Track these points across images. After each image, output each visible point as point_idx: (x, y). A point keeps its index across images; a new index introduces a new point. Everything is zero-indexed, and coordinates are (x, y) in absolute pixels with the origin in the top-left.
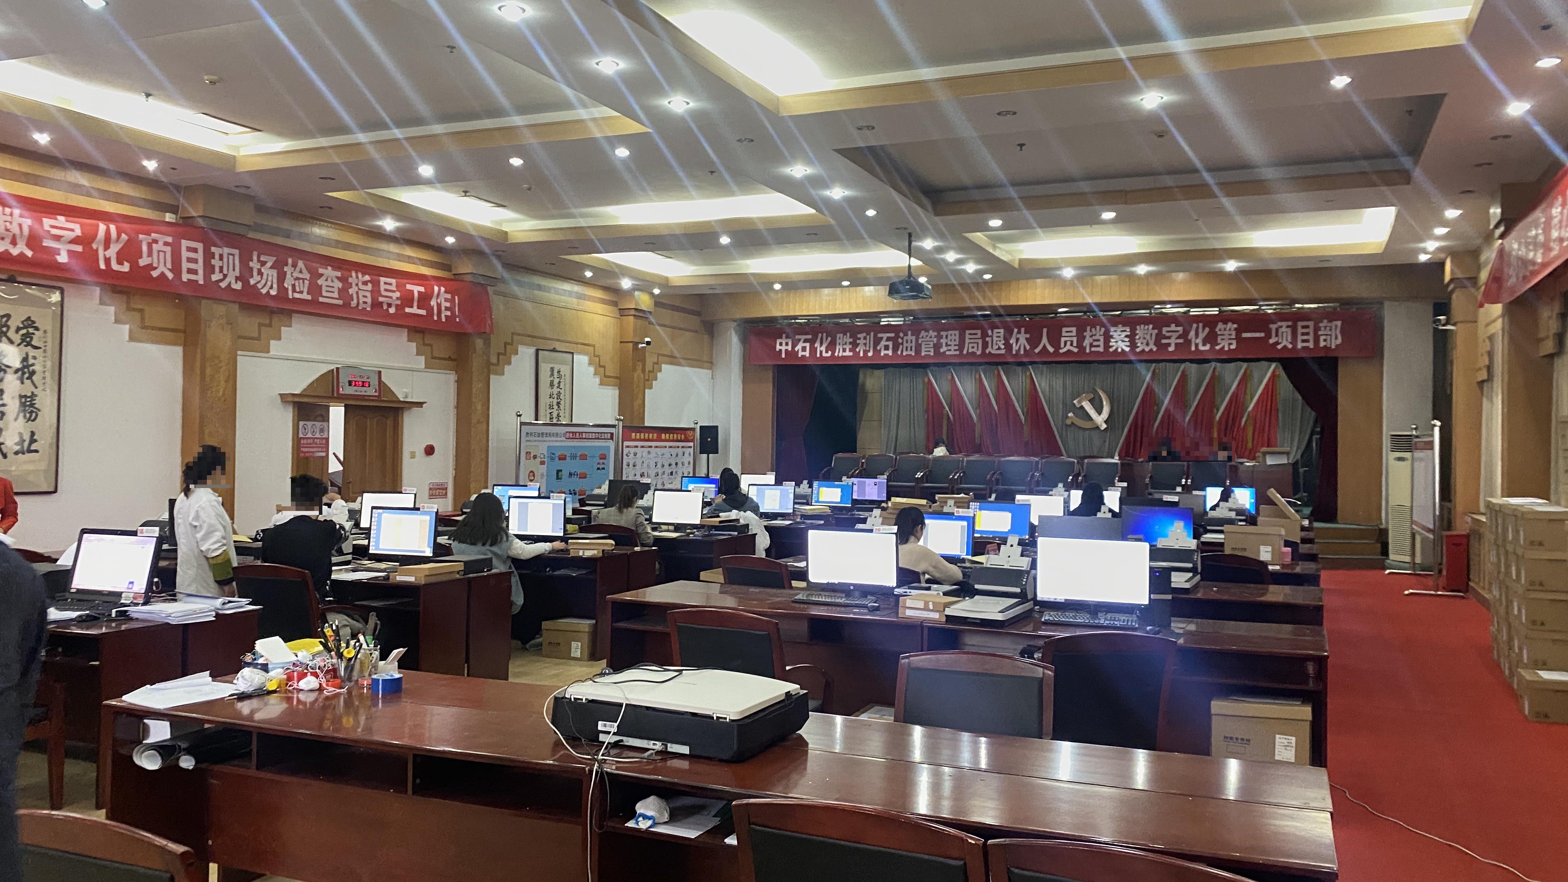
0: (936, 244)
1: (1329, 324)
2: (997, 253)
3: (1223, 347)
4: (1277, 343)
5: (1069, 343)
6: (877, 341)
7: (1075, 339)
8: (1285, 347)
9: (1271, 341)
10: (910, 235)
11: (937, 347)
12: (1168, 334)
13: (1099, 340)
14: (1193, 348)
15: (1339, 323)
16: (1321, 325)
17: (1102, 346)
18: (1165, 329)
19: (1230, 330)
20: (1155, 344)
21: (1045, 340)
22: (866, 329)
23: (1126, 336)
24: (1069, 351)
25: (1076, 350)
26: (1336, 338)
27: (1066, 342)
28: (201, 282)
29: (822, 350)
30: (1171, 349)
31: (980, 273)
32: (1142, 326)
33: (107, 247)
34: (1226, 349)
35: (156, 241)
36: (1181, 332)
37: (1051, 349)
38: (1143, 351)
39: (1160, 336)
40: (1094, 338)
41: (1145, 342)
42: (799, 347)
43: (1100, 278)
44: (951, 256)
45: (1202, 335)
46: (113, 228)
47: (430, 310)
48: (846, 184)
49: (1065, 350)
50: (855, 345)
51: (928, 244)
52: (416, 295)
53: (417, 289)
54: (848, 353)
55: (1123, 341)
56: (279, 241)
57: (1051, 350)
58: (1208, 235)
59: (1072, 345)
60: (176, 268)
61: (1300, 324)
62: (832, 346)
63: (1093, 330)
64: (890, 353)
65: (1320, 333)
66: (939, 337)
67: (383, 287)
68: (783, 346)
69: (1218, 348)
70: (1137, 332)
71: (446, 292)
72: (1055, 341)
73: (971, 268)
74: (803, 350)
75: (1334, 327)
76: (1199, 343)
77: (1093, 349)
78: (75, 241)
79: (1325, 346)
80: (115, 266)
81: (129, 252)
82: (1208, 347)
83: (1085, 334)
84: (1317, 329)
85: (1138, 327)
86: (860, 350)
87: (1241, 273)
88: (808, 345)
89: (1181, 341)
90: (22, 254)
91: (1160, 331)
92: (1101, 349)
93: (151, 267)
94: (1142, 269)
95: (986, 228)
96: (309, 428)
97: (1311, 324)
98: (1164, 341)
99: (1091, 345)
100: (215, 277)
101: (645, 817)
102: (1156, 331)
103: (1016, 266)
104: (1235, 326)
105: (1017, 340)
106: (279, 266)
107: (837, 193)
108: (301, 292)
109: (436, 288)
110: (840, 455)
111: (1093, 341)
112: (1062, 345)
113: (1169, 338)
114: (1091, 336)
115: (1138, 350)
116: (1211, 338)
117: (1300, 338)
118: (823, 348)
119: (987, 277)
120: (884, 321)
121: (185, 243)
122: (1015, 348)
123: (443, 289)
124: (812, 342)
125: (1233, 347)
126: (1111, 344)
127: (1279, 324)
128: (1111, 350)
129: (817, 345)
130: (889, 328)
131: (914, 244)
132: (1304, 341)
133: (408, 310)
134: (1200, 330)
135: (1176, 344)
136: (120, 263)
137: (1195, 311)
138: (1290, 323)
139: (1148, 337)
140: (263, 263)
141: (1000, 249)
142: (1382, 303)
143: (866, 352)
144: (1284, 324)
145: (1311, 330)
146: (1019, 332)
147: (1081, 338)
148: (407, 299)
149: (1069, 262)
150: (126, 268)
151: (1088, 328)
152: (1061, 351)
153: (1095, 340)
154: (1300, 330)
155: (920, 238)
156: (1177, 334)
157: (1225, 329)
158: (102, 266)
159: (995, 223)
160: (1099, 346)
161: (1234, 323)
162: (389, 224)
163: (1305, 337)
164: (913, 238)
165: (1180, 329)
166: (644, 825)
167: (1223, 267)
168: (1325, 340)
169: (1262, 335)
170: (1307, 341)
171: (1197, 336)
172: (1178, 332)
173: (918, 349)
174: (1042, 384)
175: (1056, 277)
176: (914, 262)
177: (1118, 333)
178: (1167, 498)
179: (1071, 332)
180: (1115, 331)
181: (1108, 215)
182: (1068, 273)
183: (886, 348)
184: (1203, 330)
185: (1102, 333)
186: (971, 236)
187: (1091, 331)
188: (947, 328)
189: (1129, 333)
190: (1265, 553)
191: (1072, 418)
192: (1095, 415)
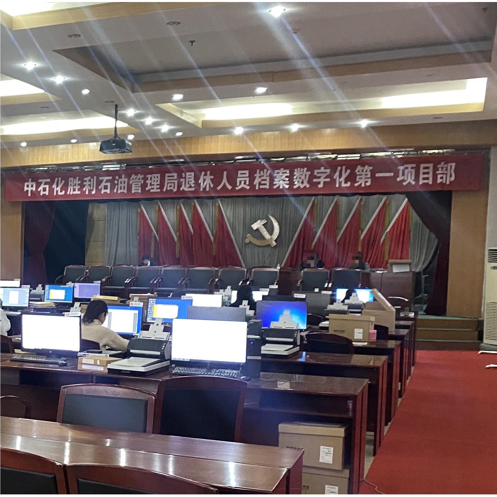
1: (445, 166)
3: (361, 184)
4: (403, 181)
5: (243, 182)
6: (99, 182)
7: (247, 179)
8: (409, 183)
9: (399, 179)
11: (144, 186)
12: (318, 175)
13: (265, 180)
14: (337, 186)
15: (453, 165)
16: (439, 166)
17: (268, 184)
18: (316, 171)
19: (367, 171)
20: (308, 183)
21: (225, 180)
22: (91, 174)
24: (243, 188)
25: (248, 188)
26: (451, 176)
27: (240, 182)
29: (58, 190)
30: (321, 186)
31: (173, 132)
32: (299, 169)
34: (363, 185)
36: (329, 173)
37: (229, 187)
38: (299, 188)
39: (312, 177)
40: (262, 178)
41: (301, 181)
42: (41, 188)
45: (344, 175)
49: (240, 187)
50: (82, 186)
54: (77, 192)
55: (284, 181)
59: (245, 183)
61: (422, 166)
62: (65, 187)
63: (262, 172)
64: (108, 191)
65: (438, 172)
66: (145, 179)
68: (29, 187)
69: (356, 184)
70: (295, 173)
72: (233, 181)
73: (165, 128)
74: (44, 190)
75: (449, 168)
76: (342, 182)
79: (441, 183)
82: (349, 184)
83: (255, 175)
84: (435, 169)
85: (296, 170)
86: (86, 189)
87: (372, 128)
88: (47, 187)
89: (328, 180)
91: (313, 173)
92: (266, 187)
94: (295, 127)
97: (431, 165)
98: (315, 180)
99: (260, 184)
102: (309, 173)
103: (200, 126)
104: (371, 168)
105: (204, 180)
110: (70, 266)
112: (238, 184)
113: (319, 177)
114: (260, 177)
115: (295, 187)
116: (352, 178)
117: (422, 176)
118: (59, 189)
119: (179, 134)
120: (105, 168)
122: (202, 186)
124: (51, 184)
125: (368, 184)
126: (275, 183)
127: (406, 166)
129: (54, 186)
130: (108, 173)
132: (424, 179)
134: (344, 172)
135: (324, 183)
137: (341, 157)
138: (414, 165)
139: (303, 177)
142: (490, 149)
143: (90, 191)
144: (409, 166)
145: (431, 170)
146: (205, 175)
147: (252, 179)
151: (258, 171)
152: (237, 188)
153: (262, 180)
154: (422, 170)
156: (325, 175)
157: (363, 171)
160: (265, 184)
161: (369, 166)
163: (426, 176)
165: (328, 171)
167: (358, 125)
168: (441, 178)
169: (392, 175)
170: (427, 179)
171: (340, 176)
172: (326, 173)
173: (129, 188)
174: (227, 212)
175: (230, 133)
176: (121, 125)
177: (281, 174)
178: (297, 296)
179: (245, 174)
180: (278, 173)
181: (260, 90)
182: (239, 131)
183: (106, 187)
184: (346, 171)
185: (268, 174)
186: (163, 106)
187: (260, 173)
188: (151, 172)
189: (288, 175)
190: (358, 334)
191: (249, 238)
192: (267, 236)
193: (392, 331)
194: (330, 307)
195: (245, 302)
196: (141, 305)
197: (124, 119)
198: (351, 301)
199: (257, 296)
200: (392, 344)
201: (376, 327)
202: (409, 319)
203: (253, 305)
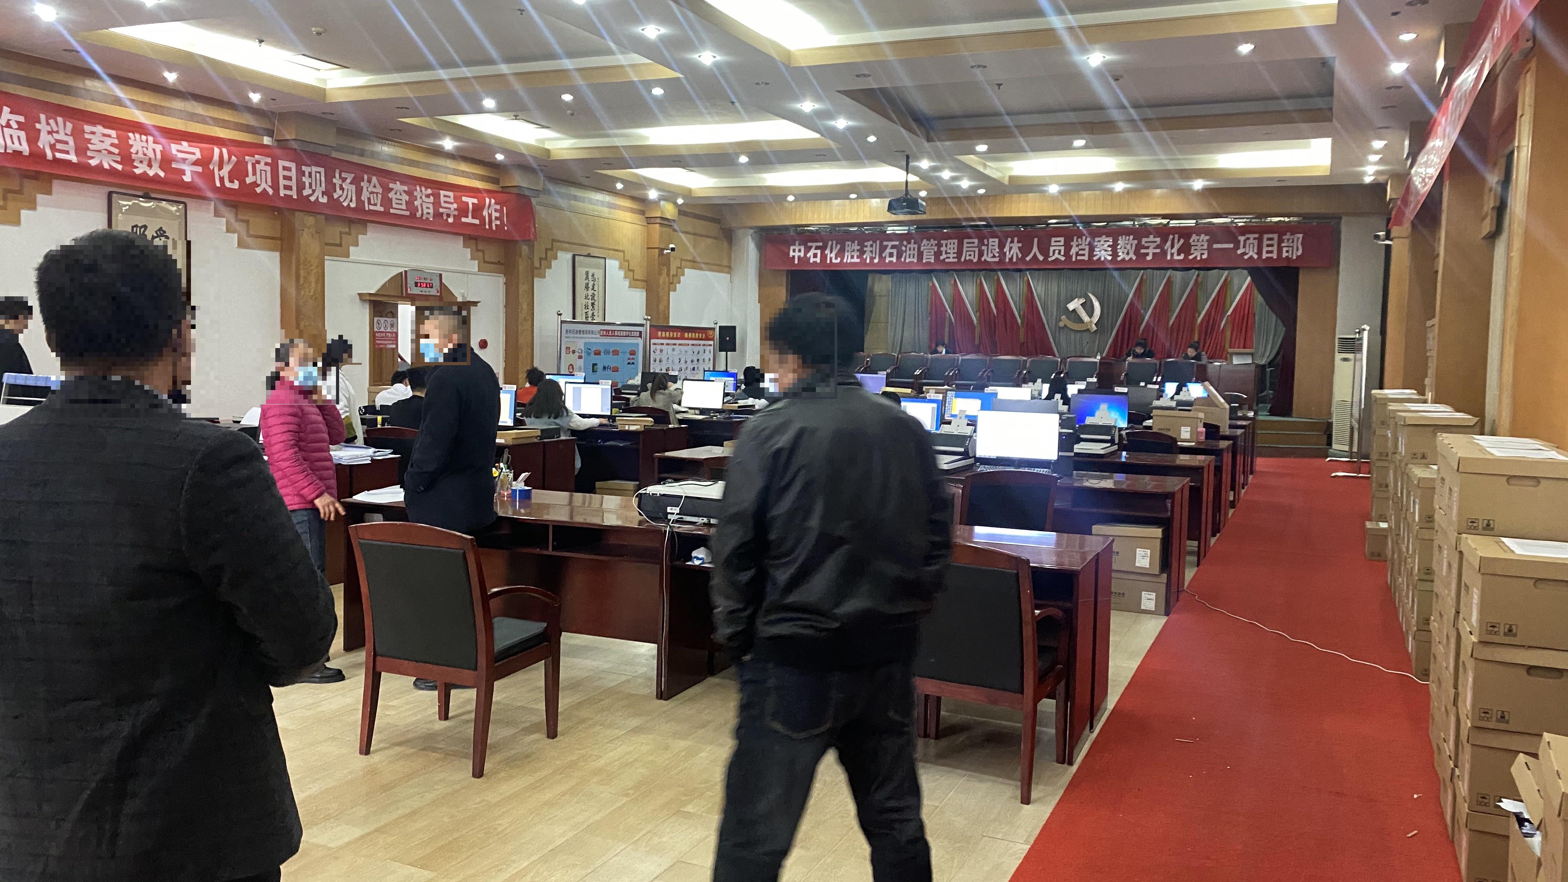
0: (932, 164)
1: (1292, 237)
2: (987, 172)
3: (1196, 257)
4: (1245, 254)
5: (1057, 252)
6: (883, 249)
7: (1062, 249)
8: (1251, 257)
9: (1239, 252)
10: (908, 157)
11: (938, 254)
12: (1146, 245)
13: (1084, 250)
14: (1169, 258)
15: (1301, 236)
16: (1284, 237)
17: (1087, 255)
18: (1144, 240)
19: (1203, 241)
20: (1135, 254)
21: (1035, 249)
22: (873, 237)
23: (1108, 246)
24: (1057, 259)
25: (1063, 259)
26: (1297, 250)
27: (1054, 251)
28: (295, 197)
29: (832, 257)
30: (1149, 258)
31: (974, 189)
32: (1124, 236)
33: (221, 168)
34: (1199, 258)
35: (258, 162)
36: (1158, 243)
38: (1123, 260)
39: (1139, 247)
40: (1080, 247)
41: (1126, 251)
42: (810, 254)
43: (1085, 194)
44: (946, 175)
45: (1177, 246)
46: (225, 150)
47: (482, 219)
48: (850, 116)
49: (1053, 258)
50: (862, 252)
51: (925, 164)
52: (471, 206)
53: (471, 201)
54: (856, 260)
55: (1106, 251)
56: (355, 159)
57: (1041, 258)
58: (1180, 157)
59: (1059, 253)
60: (275, 186)
61: (1266, 236)
62: (841, 253)
63: (1079, 240)
64: (894, 259)
65: (1283, 245)
66: (939, 245)
67: (442, 199)
68: (796, 252)
69: (1191, 257)
70: (1119, 242)
71: (496, 203)
72: (1044, 251)
73: (965, 184)
74: (814, 256)
75: (1295, 240)
76: (1173, 254)
77: (1079, 258)
78: (196, 163)
79: (1287, 257)
80: (228, 184)
81: (239, 172)
82: (1182, 257)
83: (1072, 243)
84: (1280, 241)
85: (1120, 238)
86: (867, 257)
87: (1207, 192)
88: (819, 252)
89: (1158, 251)
90: (156, 175)
91: (1140, 242)
92: (1086, 258)
93: (255, 184)
94: (1119, 187)
95: (975, 153)
96: (383, 323)
97: (1275, 236)
98: (1143, 251)
99: (1077, 254)
100: (306, 192)
101: (698, 559)
102: (1136, 242)
103: (1006, 182)
104: (1208, 237)
105: (1011, 248)
106: (356, 181)
107: (841, 123)
108: (375, 205)
109: (487, 200)
111: (1079, 250)
112: (1051, 254)
113: (1148, 248)
114: (1077, 246)
115: (1119, 259)
116: (1185, 249)
117: (1265, 249)
118: (833, 255)
119: (981, 191)
120: (890, 230)
121: (282, 163)
122: (1008, 256)
123: (493, 201)
124: (823, 249)
125: (1204, 257)
126: (1095, 253)
127: (1247, 236)
128: (1095, 258)
129: (827, 252)
130: (893, 236)
131: (911, 164)
132: (1268, 252)
133: (464, 220)
134: (1176, 241)
135: (1154, 254)
136: (231, 181)
137: (1174, 223)
138: (1257, 236)
139: (1128, 247)
140: (344, 180)
141: (990, 167)
142: (1340, 218)
143: (872, 259)
144: (1252, 236)
145: (1275, 242)
146: (1012, 242)
147: (1068, 247)
148: (463, 210)
149: (1054, 179)
150: (236, 185)
151: (1075, 238)
152: (1050, 259)
153: (1080, 250)
154: (1265, 242)
155: (917, 159)
156: (1155, 244)
157: (1198, 241)
158: (218, 184)
159: (982, 148)
160: (1084, 255)
161: (1206, 235)
162: (448, 144)
163: (1270, 249)
164: (910, 160)
165: (1158, 240)
166: (697, 562)
167: (1191, 185)
168: (1287, 252)
169: (1231, 246)
170: (1271, 252)
171: (1172, 247)
172: (1155, 242)
173: (920, 255)
174: (1039, 288)
175: (1044, 192)
176: (912, 178)
177: (1102, 243)
178: (1118, 389)
179: (1060, 241)
180: (1099, 241)
181: (1079, 143)
182: (1053, 189)
183: (891, 255)
184: (1179, 241)
185: (1087, 243)
186: (962, 158)
187: (1077, 241)
188: (947, 237)
189: (1111, 243)
190: (1185, 433)
191: (1064, 321)
192: (1086, 318)
193: (1225, 430)
194: (1156, 403)
195: (1058, 396)
196: (940, 397)
197: (917, 172)
198: (1182, 397)
199: (1072, 389)
200: (1224, 444)
201: (1206, 425)
202: (1245, 418)
203: (1066, 400)
